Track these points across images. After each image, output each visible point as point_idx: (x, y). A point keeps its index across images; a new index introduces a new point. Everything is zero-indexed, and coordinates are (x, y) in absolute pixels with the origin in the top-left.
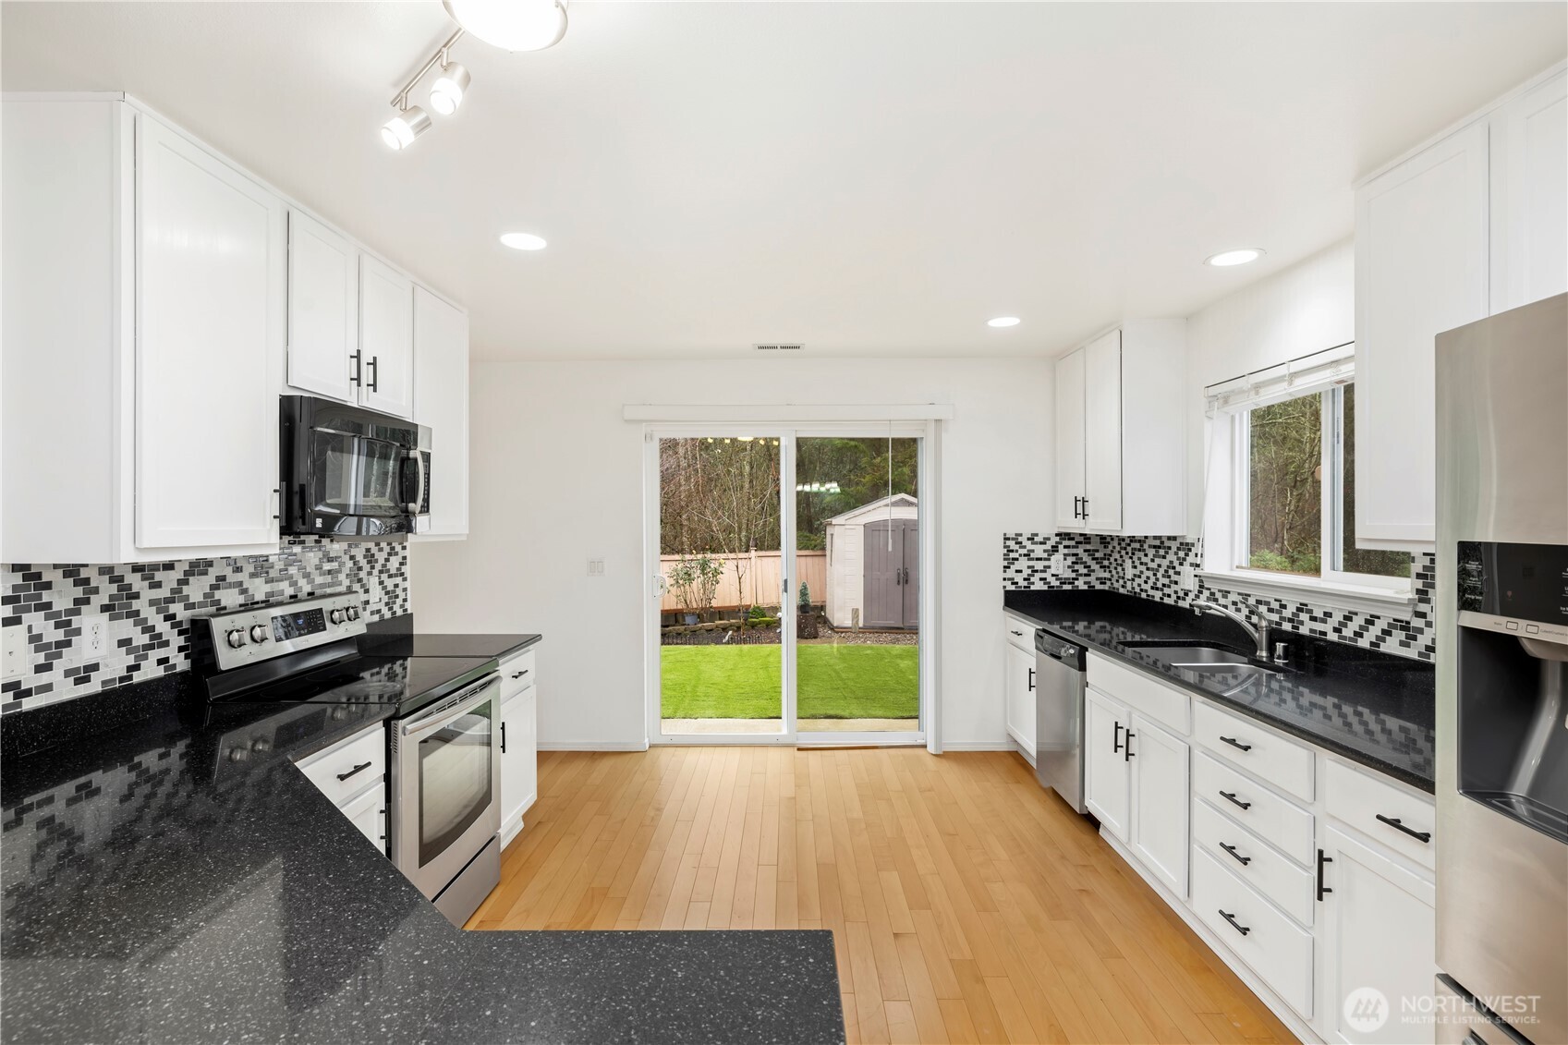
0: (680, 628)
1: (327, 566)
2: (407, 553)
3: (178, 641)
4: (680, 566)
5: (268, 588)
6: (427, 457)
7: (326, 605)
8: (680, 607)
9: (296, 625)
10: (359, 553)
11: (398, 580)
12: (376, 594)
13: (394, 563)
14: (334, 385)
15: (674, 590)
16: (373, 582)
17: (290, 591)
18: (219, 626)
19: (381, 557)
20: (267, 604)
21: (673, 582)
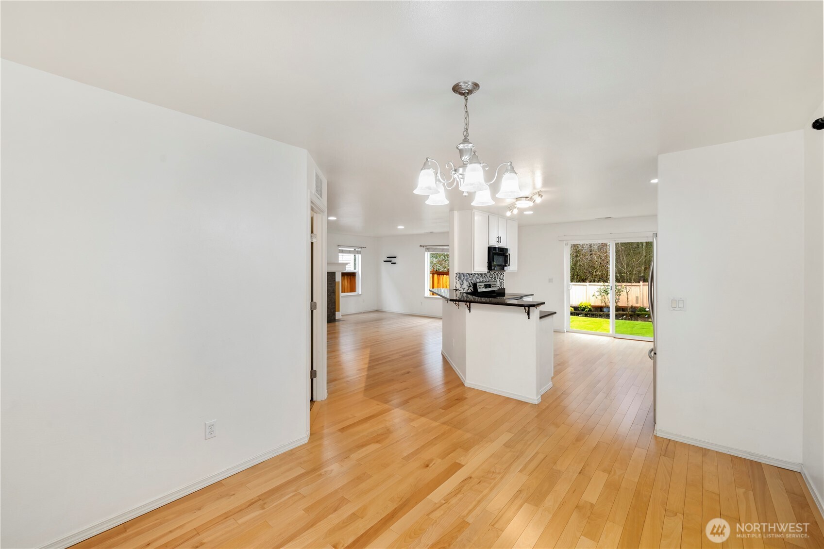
0: (602, 313)
1: (491, 276)
2: (504, 275)
3: (472, 287)
4: (603, 287)
5: (482, 279)
6: (509, 254)
7: (491, 283)
8: (602, 305)
9: (486, 286)
10: (495, 274)
11: (502, 280)
12: (498, 283)
13: (502, 276)
14: (494, 243)
15: (600, 297)
16: (498, 280)
17: (485, 280)
18: (478, 284)
19: (499, 275)
20: (482, 282)
21: (599, 294)
